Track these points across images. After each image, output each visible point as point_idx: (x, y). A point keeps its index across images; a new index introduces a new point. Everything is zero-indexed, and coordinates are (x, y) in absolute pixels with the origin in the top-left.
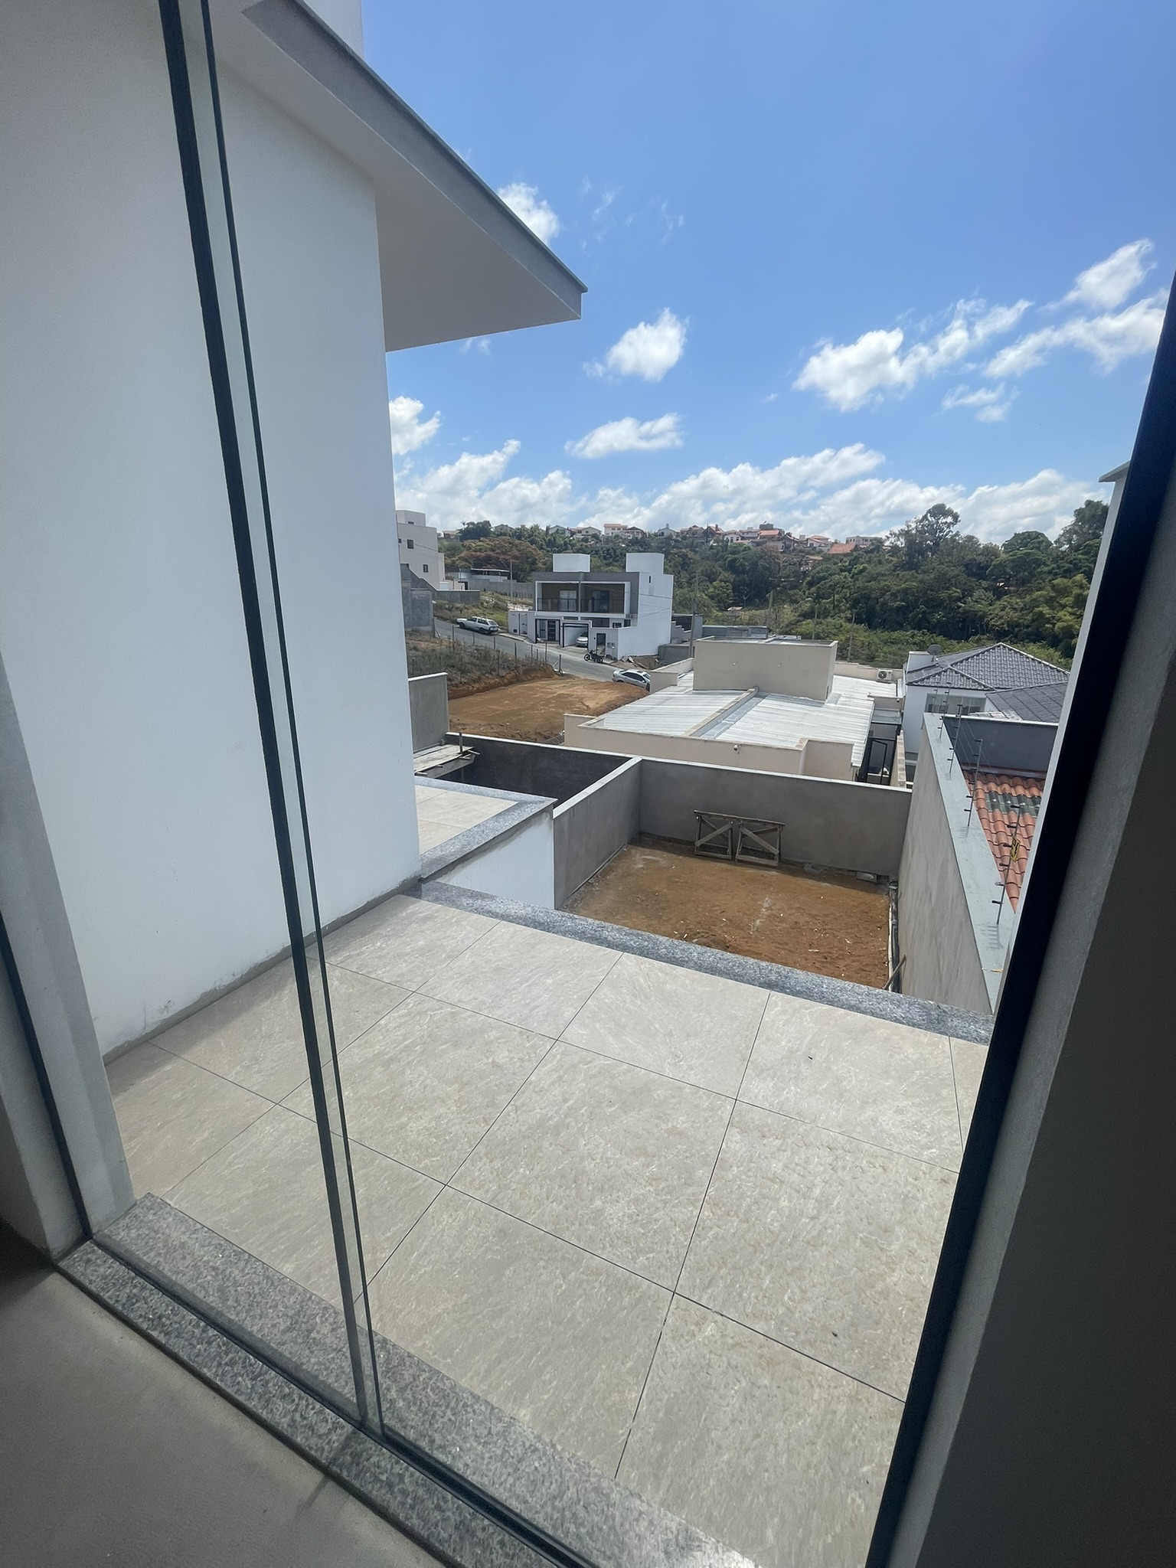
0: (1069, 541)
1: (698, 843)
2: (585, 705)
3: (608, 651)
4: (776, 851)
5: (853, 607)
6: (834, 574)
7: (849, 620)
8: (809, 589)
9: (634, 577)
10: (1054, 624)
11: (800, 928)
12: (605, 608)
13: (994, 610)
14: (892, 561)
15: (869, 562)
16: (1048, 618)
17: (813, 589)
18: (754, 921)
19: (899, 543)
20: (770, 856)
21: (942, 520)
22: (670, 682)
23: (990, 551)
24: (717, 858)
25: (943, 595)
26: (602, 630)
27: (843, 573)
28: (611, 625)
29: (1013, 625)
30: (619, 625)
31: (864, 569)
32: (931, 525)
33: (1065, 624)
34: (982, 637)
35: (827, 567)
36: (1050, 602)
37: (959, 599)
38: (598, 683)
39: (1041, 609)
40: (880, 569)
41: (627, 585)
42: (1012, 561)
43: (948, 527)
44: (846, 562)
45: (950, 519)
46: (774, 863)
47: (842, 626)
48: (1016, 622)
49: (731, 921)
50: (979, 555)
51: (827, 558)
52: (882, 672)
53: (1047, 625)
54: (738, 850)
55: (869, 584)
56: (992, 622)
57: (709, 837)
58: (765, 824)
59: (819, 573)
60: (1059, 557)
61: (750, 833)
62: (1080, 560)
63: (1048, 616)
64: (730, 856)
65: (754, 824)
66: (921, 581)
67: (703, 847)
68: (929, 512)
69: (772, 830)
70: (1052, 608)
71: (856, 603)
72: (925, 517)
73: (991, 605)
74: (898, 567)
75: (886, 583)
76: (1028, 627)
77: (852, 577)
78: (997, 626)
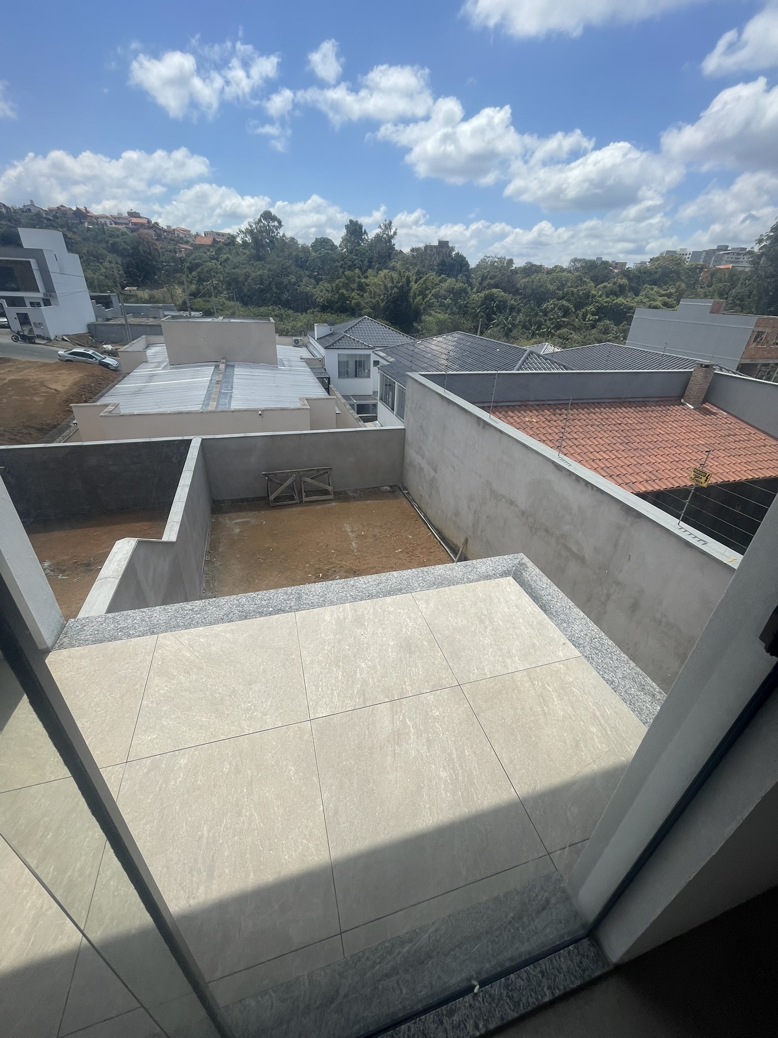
0: (346, 247)
1: (272, 498)
2: (51, 389)
3: (37, 331)
4: (330, 488)
5: (228, 289)
6: (207, 262)
7: (229, 299)
8: (191, 273)
9: (38, 254)
10: (351, 302)
11: (379, 538)
12: (13, 285)
13: (316, 291)
14: (245, 253)
15: (230, 253)
16: (347, 297)
17: (194, 273)
18: (351, 544)
19: (247, 239)
20: (326, 492)
21: (272, 224)
22: (140, 360)
23: (304, 248)
24: (289, 505)
25: (285, 281)
26: (22, 310)
27: (213, 261)
28: (28, 303)
29: (330, 302)
30: (39, 305)
31: (228, 259)
32: (265, 226)
33: (356, 301)
34: (314, 310)
35: (199, 255)
36: (346, 286)
37: (295, 284)
38: (46, 364)
39: (342, 291)
40: (241, 259)
41: (33, 262)
42: (319, 258)
43: (277, 230)
44: (212, 252)
45: (276, 223)
46: (331, 497)
47: (224, 303)
48: (331, 299)
49: (337, 550)
50: (300, 252)
51: (197, 247)
52: (295, 340)
53: (347, 302)
54: (304, 494)
55: (235, 271)
56: (318, 300)
57: (280, 490)
58: (318, 470)
59: (195, 260)
60: (343, 258)
61: (308, 480)
62: (355, 259)
63: (346, 296)
64: (298, 501)
65: (310, 472)
66: (270, 270)
67: (277, 499)
68: (261, 216)
69: (324, 473)
70: (347, 290)
71: (229, 284)
72: (260, 220)
73: (314, 288)
74: (251, 258)
75: (247, 270)
76: (337, 303)
77: (221, 264)
78: (321, 302)
